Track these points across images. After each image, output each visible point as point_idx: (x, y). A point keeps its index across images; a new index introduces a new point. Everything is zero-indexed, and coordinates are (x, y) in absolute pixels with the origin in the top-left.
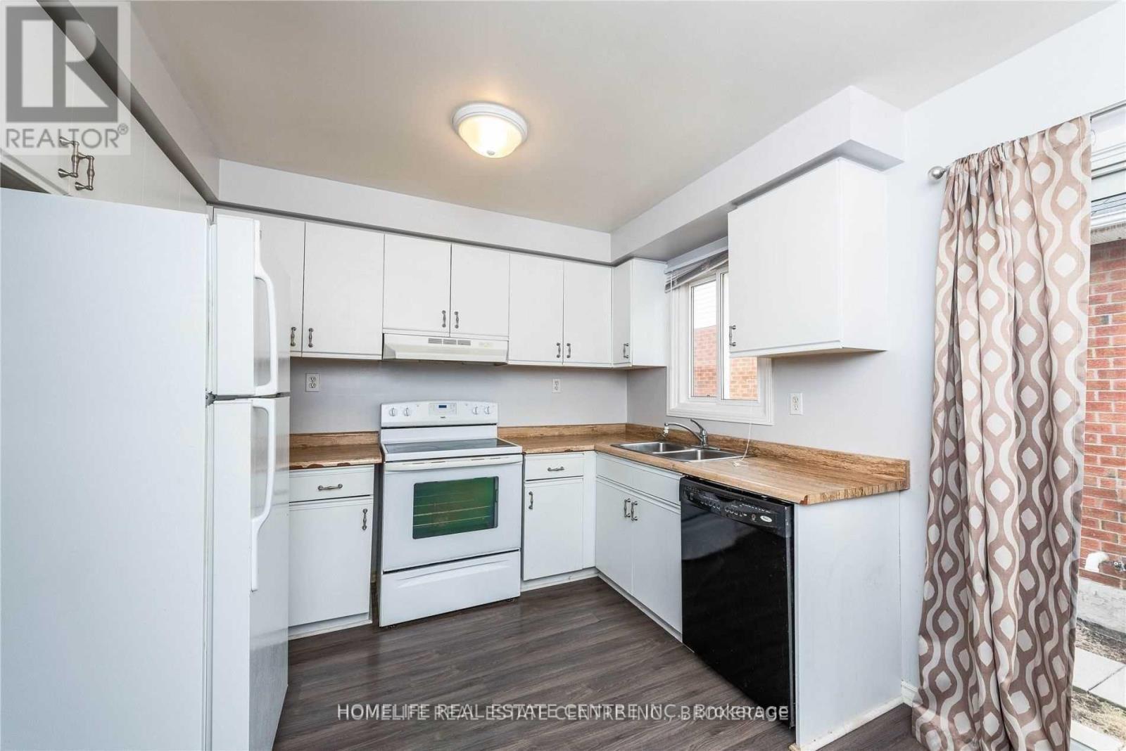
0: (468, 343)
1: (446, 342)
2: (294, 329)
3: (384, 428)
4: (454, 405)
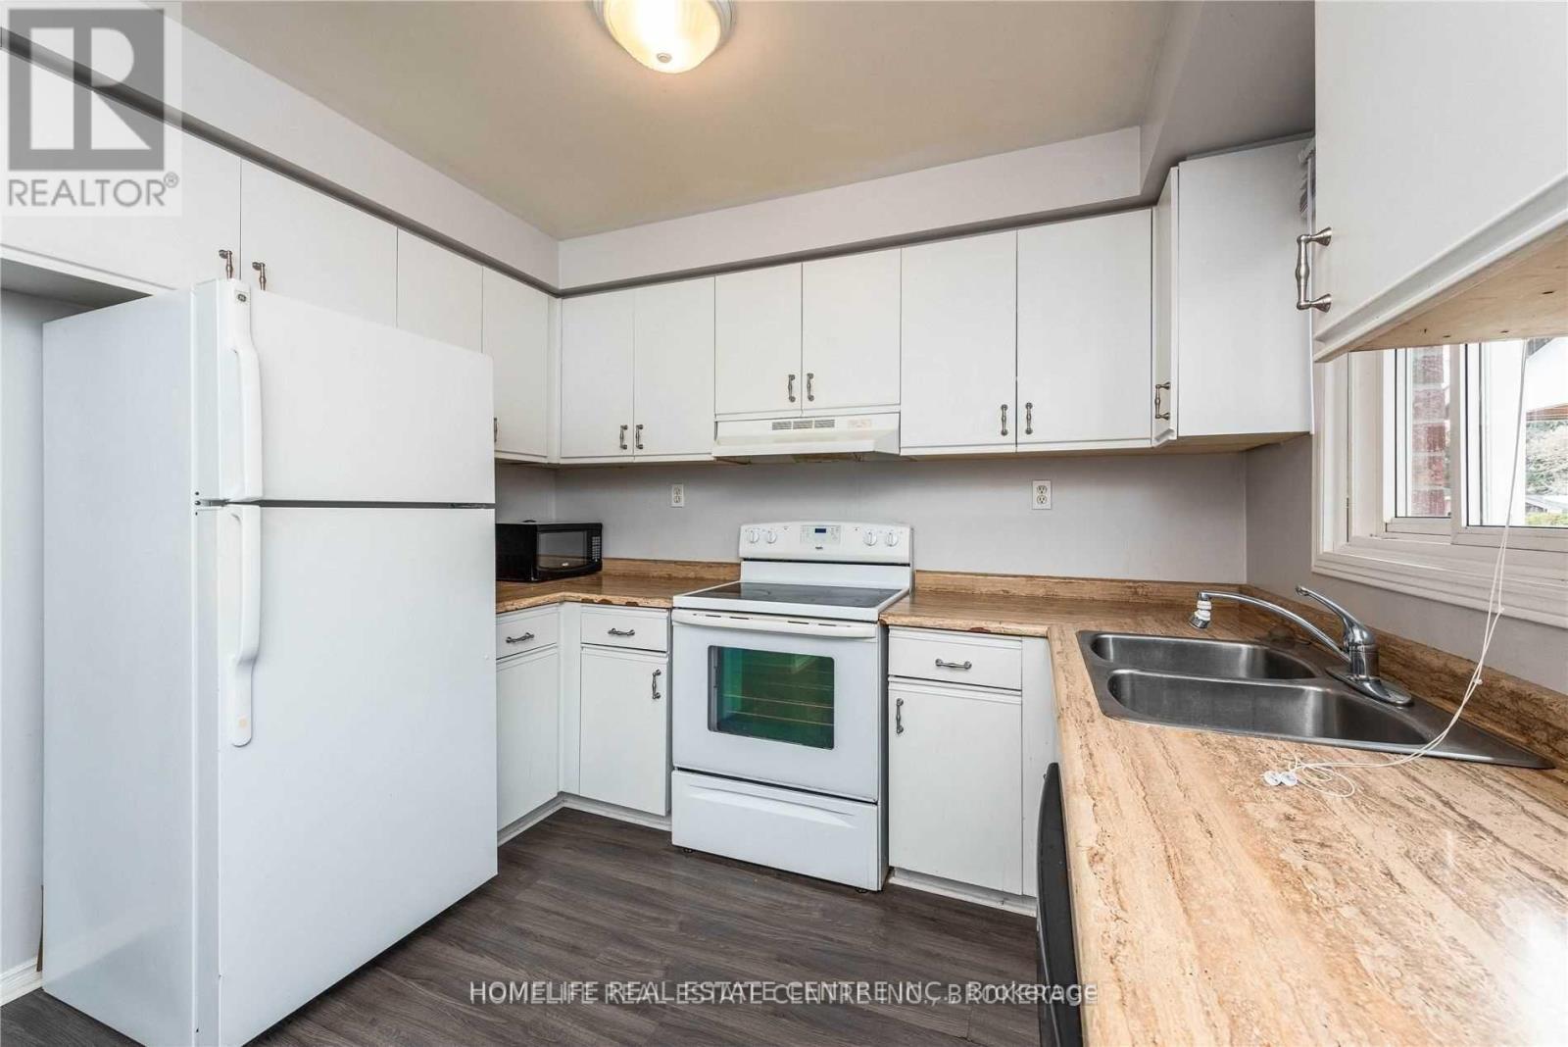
0: (830, 424)
1: (798, 426)
2: (625, 428)
3: (745, 559)
4: (838, 529)
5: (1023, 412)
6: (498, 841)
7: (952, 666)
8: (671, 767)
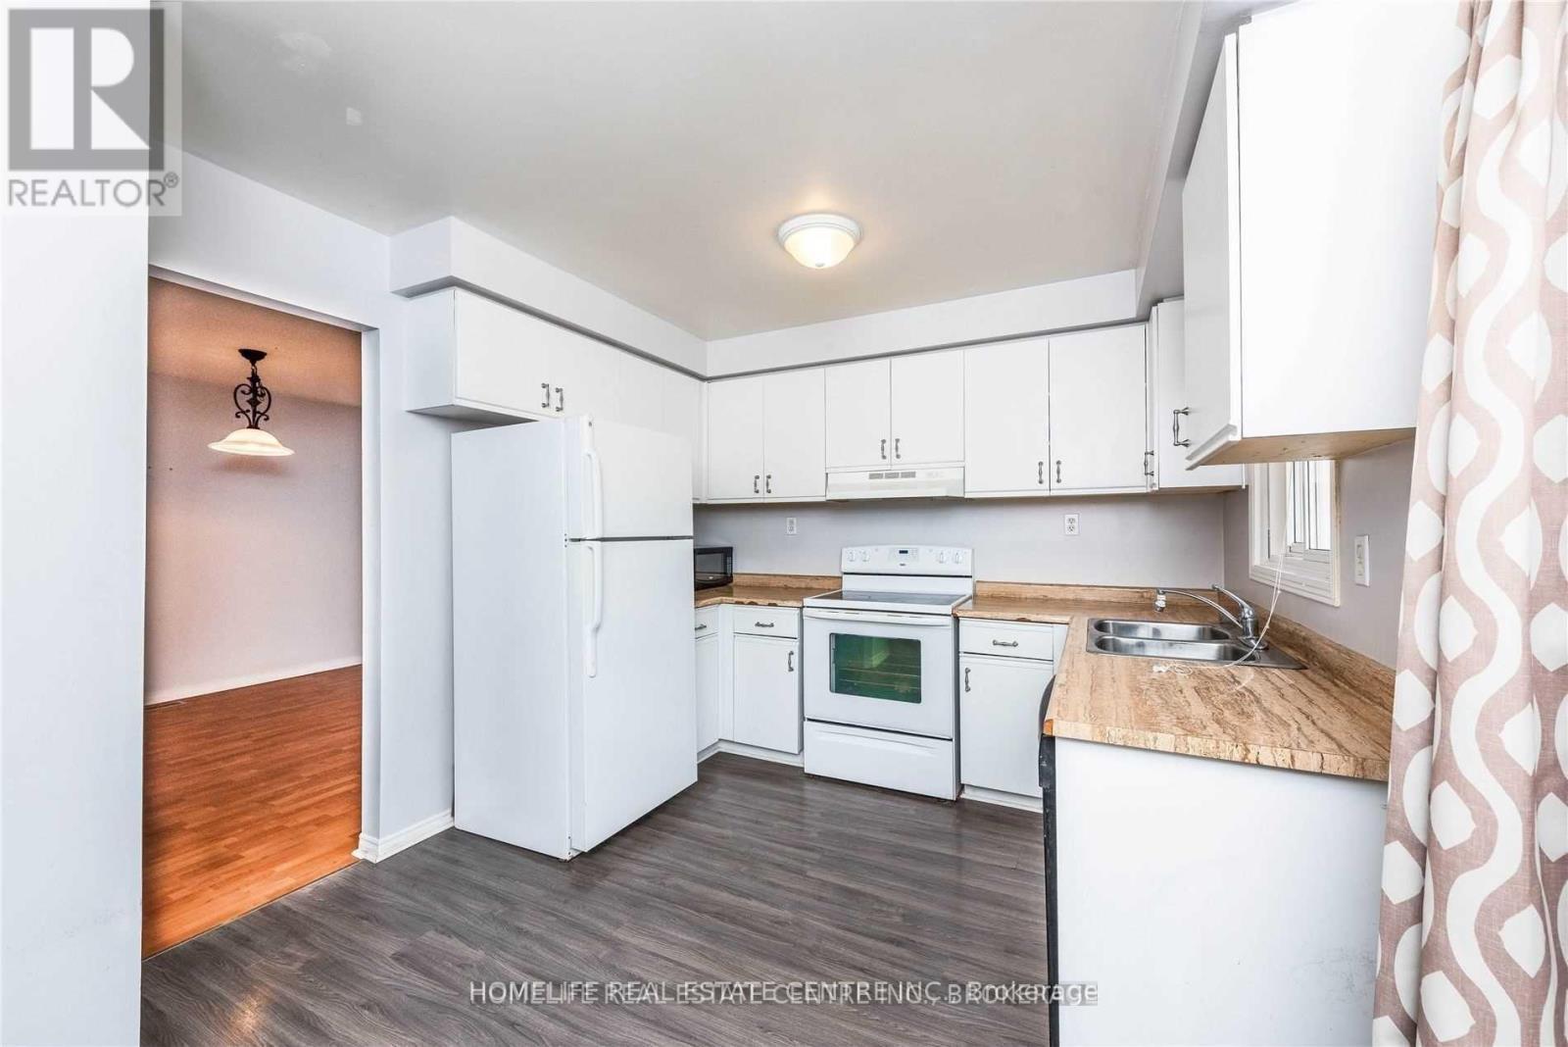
0: (913, 475)
1: (889, 476)
2: (757, 477)
3: (845, 573)
4: (917, 551)
5: (1054, 467)
6: (698, 759)
7: (1004, 645)
8: (802, 718)
